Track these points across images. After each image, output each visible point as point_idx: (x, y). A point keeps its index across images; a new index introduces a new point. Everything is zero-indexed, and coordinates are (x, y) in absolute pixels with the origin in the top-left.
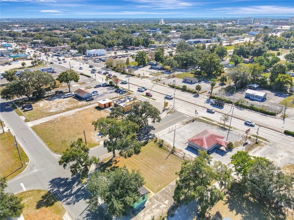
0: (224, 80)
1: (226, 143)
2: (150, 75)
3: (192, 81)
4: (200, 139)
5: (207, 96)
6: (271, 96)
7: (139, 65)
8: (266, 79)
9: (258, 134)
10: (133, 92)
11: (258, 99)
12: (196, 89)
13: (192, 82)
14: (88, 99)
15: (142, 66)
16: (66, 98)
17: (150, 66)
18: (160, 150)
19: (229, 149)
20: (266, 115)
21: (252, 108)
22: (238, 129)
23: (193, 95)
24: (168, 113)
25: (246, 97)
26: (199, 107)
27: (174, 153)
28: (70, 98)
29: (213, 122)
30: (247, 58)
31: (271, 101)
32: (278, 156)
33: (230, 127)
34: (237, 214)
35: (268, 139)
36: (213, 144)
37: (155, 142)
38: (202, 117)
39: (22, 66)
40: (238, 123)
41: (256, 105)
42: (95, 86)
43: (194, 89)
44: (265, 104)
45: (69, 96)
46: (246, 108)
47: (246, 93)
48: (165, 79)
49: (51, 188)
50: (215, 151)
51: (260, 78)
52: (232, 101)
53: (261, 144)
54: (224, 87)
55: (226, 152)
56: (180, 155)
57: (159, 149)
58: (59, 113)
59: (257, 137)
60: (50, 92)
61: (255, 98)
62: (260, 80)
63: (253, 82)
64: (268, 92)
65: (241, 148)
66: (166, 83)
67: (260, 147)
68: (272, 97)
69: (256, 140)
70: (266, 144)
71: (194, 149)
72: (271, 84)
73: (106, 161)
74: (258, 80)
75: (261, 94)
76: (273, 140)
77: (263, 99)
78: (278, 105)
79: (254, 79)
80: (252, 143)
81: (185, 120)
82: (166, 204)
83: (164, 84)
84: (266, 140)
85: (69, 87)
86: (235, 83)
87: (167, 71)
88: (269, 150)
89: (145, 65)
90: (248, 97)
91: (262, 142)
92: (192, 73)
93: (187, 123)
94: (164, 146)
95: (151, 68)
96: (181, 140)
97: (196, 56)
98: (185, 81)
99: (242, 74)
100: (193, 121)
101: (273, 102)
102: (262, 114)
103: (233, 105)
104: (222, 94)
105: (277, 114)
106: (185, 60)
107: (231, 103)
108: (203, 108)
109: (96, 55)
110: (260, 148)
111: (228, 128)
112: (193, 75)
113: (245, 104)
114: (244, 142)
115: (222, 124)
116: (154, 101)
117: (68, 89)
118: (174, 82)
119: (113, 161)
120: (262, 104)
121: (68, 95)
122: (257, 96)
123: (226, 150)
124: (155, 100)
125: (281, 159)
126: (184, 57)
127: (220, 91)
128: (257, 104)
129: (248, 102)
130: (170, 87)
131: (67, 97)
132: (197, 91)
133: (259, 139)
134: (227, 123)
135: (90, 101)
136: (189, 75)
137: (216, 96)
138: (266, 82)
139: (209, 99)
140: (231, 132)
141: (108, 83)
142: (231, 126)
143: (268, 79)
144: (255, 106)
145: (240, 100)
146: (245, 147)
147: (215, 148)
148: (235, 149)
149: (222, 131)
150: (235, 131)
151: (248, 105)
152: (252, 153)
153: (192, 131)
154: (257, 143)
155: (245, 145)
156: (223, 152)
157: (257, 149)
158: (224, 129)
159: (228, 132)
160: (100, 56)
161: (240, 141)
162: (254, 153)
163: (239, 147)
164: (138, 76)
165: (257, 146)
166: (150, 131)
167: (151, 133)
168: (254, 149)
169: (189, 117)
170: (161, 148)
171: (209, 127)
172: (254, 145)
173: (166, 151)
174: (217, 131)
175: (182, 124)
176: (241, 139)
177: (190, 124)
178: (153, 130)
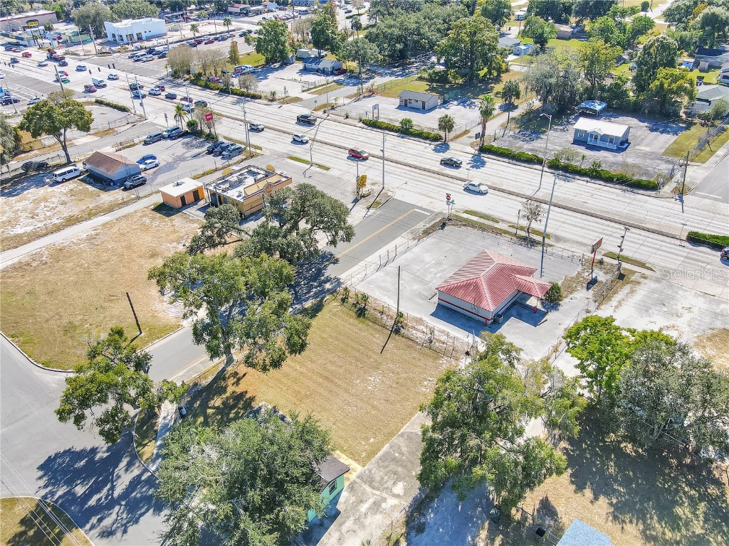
0: (511, 93)
1: (542, 287)
2: (303, 91)
3: (424, 103)
4: (470, 284)
5: (472, 145)
6: (639, 133)
7: (268, 62)
8: (625, 83)
9: (621, 250)
10: (261, 149)
11: (607, 145)
12: (440, 129)
13: (426, 108)
14: (128, 184)
15: (277, 65)
16: (58, 183)
17: (300, 65)
18: (360, 326)
19: (551, 302)
20: (635, 191)
21: (595, 174)
22: (566, 240)
23: (433, 147)
24: (368, 208)
25: (576, 142)
26: (453, 183)
27: (403, 331)
28: (71, 182)
29: (496, 225)
30: (565, 23)
31: (642, 148)
32: (681, 311)
33: (545, 235)
34: (596, 498)
35: (651, 260)
36: (508, 295)
37: (343, 300)
38: (466, 212)
40: (563, 220)
41: (605, 162)
42: (144, 138)
43: (433, 130)
44: (628, 157)
45: (67, 177)
46: (581, 173)
47: (577, 131)
48: (349, 101)
49: (46, 486)
50: (513, 311)
51: (608, 82)
52: (540, 156)
53: (633, 278)
54: (515, 114)
55: (545, 314)
56: (419, 335)
57: (356, 322)
58: (46, 235)
59: (618, 258)
61: (599, 143)
62: (610, 90)
63: (590, 95)
64: (634, 121)
65: (581, 295)
66: (352, 114)
67: (631, 288)
68: (643, 137)
69: (619, 269)
70: (645, 278)
71: (455, 312)
72: (638, 97)
73: (205, 378)
74: (602, 89)
75: (614, 128)
76: (662, 264)
77: (622, 143)
78: (662, 160)
79: (593, 85)
80: (609, 277)
81: (421, 226)
82: (398, 496)
83: (347, 117)
84: (642, 265)
85: (65, 148)
86: (544, 100)
87: (351, 77)
88: (656, 295)
89: (285, 63)
90: (582, 140)
91: (633, 272)
92: (421, 79)
93: (427, 233)
94: (370, 312)
95: (305, 71)
96: (416, 287)
97: (429, 27)
98: (406, 105)
99: (562, 74)
100: (444, 225)
101: (647, 149)
102: (624, 188)
103: (546, 169)
104: (511, 138)
105: (664, 184)
106: (399, 39)
107: (540, 162)
109: (136, 37)
110: (632, 292)
111: (539, 238)
112: (424, 86)
113: (575, 163)
114: (588, 277)
115: (522, 228)
116: (324, 171)
117: (63, 153)
118: (376, 111)
119: (227, 376)
120: (620, 157)
121: (64, 173)
122: (605, 138)
123: (544, 307)
124: (328, 169)
125: (689, 319)
126: (396, 32)
127: (505, 127)
128: (607, 159)
129: (583, 157)
130: (366, 127)
131: (62, 182)
132: (442, 133)
133: (624, 265)
134: (535, 225)
135: (135, 187)
136: (414, 84)
137: (495, 144)
138: (625, 93)
139: (479, 155)
140: (549, 249)
141: (186, 128)
142: (549, 230)
143: (629, 85)
144: (604, 167)
145: (562, 153)
146: (591, 291)
147: (514, 304)
148: (566, 300)
149: (525, 249)
150: (559, 245)
151: (586, 166)
152: (613, 308)
153: (442, 258)
154: (621, 277)
155: (591, 285)
156: (535, 313)
157: (625, 294)
158: (529, 242)
159: (543, 252)
160: (148, 39)
161: (575, 274)
162: (616, 307)
163: (576, 293)
164: (271, 98)
165: (624, 285)
166: (326, 267)
167: (328, 273)
168: (616, 295)
169: (428, 214)
170: (362, 319)
171: (489, 241)
172: (614, 284)
173: (377, 327)
174: (511, 250)
175: (414, 239)
176: (579, 270)
177: (435, 235)
178: (334, 263)
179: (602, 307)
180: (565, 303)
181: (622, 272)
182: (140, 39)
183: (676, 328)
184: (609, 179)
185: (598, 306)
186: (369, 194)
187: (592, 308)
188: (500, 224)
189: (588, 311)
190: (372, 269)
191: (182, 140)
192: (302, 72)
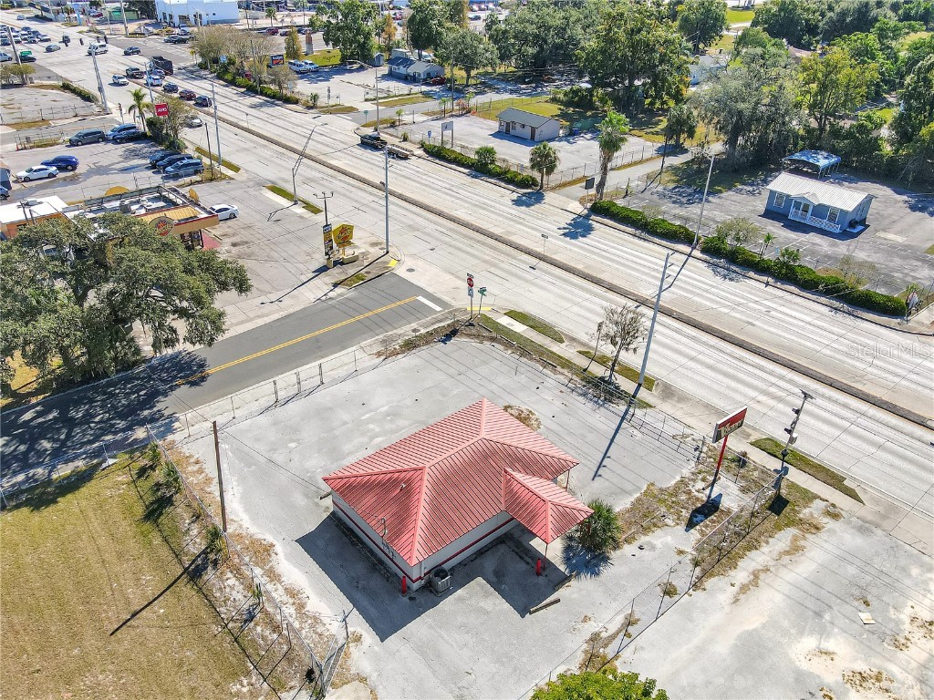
0: (682, 127)
1: (565, 515)
2: (366, 100)
3: (533, 130)
4: (396, 482)
5: (582, 201)
6: (890, 211)
8: (878, 126)
9: (792, 440)
10: (236, 169)
11: (824, 224)
12: (533, 167)
13: (537, 137)
15: (356, 66)
17: (385, 69)
18: (133, 546)
20: (860, 313)
21: (787, 273)
22: (683, 398)
23: (515, 196)
24: (335, 285)
25: (770, 214)
26: (514, 258)
27: (210, 575)
29: (556, 348)
30: (807, 47)
31: (890, 236)
32: (907, 626)
33: (645, 382)
35: (855, 473)
36: (479, 520)
37: (142, 472)
38: (513, 314)
40: (694, 354)
41: (813, 253)
44: (859, 250)
46: (760, 268)
47: (772, 193)
48: (425, 118)
50: (490, 563)
51: (846, 124)
52: (692, 228)
53: (805, 513)
54: (677, 161)
55: (563, 580)
56: (237, 591)
59: (784, 454)
61: (809, 220)
62: (850, 135)
63: (814, 141)
64: (882, 191)
65: (669, 539)
66: (411, 137)
67: (795, 539)
68: (895, 218)
69: (777, 485)
70: (835, 516)
72: (897, 151)
74: (836, 133)
75: (844, 197)
76: (883, 486)
77: (853, 224)
78: (924, 261)
79: (822, 129)
80: (748, 501)
81: (406, 331)
83: (405, 139)
84: (835, 480)
86: (732, 142)
87: (450, 89)
88: (852, 570)
89: (367, 64)
90: (779, 211)
91: (809, 497)
92: (554, 100)
93: (410, 346)
94: (176, 510)
95: (391, 76)
98: (508, 131)
99: (766, 101)
100: (451, 333)
101: (900, 239)
102: (837, 304)
103: (697, 253)
104: (655, 196)
105: (919, 307)
107: (688, 239)
108: (534, 261)
109: (192, 19)
110: (795, 549)
111: (627, 385)
112: (555, 109)
113: (753, 248)
114: (700, 493)
115: (602, 361)
120: (843, 248)
122: (821, 211)
123: (567, 560)
124: (318, 211)
125: (923, 657)
127: (651, 178)
128: (816, 250)
129: (769, 238)
130: (425, 155)
132: (536, 175)
133: (795, 476)
134: (627, 358)
136: (540, 107)
137: (620, 202)
138: (875, 144)
139: (587, 217)
140: (639, 412)
141: (142, 127)
143: (885, 132)
144: (807, 261)
145: (730, 227)
146: (695, 534)
147: (500, 541)
148: (628, 549)
149: (590, 405)
150: (667, 407)
151: (770, 256)
152: (736, 589)
153: (409, 402)
154: (778, 504)
155: (700, 517)
156: (538, 574)
157: (775, 555)
158: (603, 391)
159: (623, 418)
161: (673, 482)
162: (744, 589)
163: (658, 532)
164: (311, 104)
165: (778, 528)
166: (172, 389)
167: (164, 405)
168: (753, 554)
169: (438, 309)
170: (148, 526)
171: (523, 379)
172: (757, 521)
173: (164, 552)
174: (558, 403)
175: (379, 354)
176: (686, 472)
177: (424, 352)
178: (193, 384)
179: (710, 583)
180: (623, 560)
181: (784, 492)
183: (884, 684)
184: (809, 284)
185: (700, 579)
186: (353, 260)
187: (681, 582)
188: (563, 345)
189: (669, 591)
190: (256, 407)
191: (131, 145)
192: (384, 77)
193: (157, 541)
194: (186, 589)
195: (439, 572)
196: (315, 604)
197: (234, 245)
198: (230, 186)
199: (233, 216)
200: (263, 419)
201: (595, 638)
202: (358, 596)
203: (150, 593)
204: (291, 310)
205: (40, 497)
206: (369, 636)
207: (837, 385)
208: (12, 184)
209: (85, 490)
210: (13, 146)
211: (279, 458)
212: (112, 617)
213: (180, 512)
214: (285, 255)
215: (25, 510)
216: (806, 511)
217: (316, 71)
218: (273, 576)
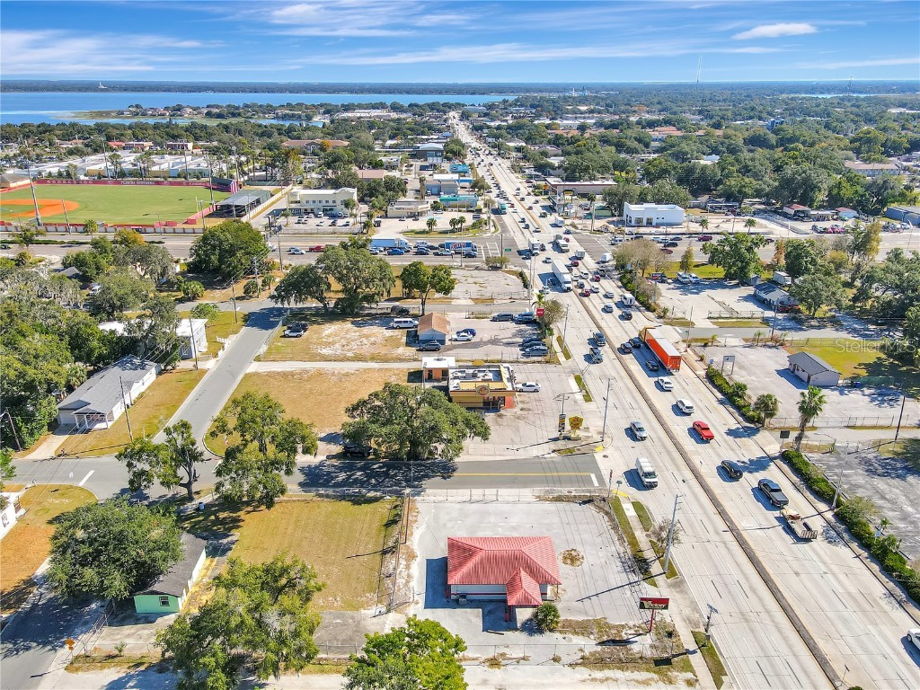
1: (526, 598)
3: (809, 376)
4: (470, 550)
7: (725, 277)
10: (569, 358)
13: (811, 382)
15: (733, 282)
16: (393, 328)
17: (750, 290)
18: (373, 532)
19: (539, 626)
21: (879, 554)
24: (554, 451)
28: (399, 330)
29: (639, 533)
33: (669, 572)
36: (488, 582)
37: (396, 507)
39: (427, 228)
48: (740, 343)
55: (516, 629)
56: (391, 566)
57: (376, 527)
58: (331, 360)
59: (705, 646)
60: (374, 306)
65: (582, 642)
66: (708, 359)
67: (651, 679)
69: (678, 655)
70: (691, 685)
80: (648, 652)
81: (564, 491)
83: (702, 360)
84: (718, 673)
85: (423, 304)
89: (744, 282)
91: (688, 669)
93: (559, 499)
98: (794, 369)
100: (585, 503)
103: (828, 513)
104: (857, 460)
107: (831, 502)
109: (645, 221)
110: (644, 682)
114: (626, 635)
116: (582, 402)
118: (728, 363)
121: (400, 322)
123: (524, 624)
124: (589, 400)
129: (884, 523)
131: (396, 328)
133: (695, 657)
135: (428, 350)
139: (772, 459)
140: (644, 586)
142: (684, 570)
146: (599, 648)
147: (503, 602)
148: (557, 635)
149: (620, 569)
152: (589, 677)
153: (528, 525)
154: (663, 662)
155: (611, 644)
156: (506, 621)
157: (629, 678)
158: (638, 566)
159: (630, 584)
160: (658, 226)
161: (618, 623)
162: (594, 680)
163: (581, 637)
164: (662, 314)
165: (648, 670)
166: (433, 477)
167: (425, 483)
168: (620, 671)
169: (596, 484)
170: (383, 528)
171: (599, 540)
172: (639, 661)
173: (381, 541)
174: (603, 560)
175: (538, 497)
176: (631, 623)
177: (560, 505)
178: (444, 478)
179: (580, 668)
180: (547, 638)
181: (676, 660)
182: (649, 223)
185: (576, 664)
186: (577, 439)
187: (565, 659)
188: (645, 533)
189: (556, 660)
190: (460, 499)
191: (523, 327)
192: (747, 299)
193: (382, 535)
194: (378, 557)
195: (463, 596)
196: (413, 584)
197: (521, 410)
198: (555, 369)
199: (536, 391)
200: (458, 506)
201: (503, 655)
202: (430, 590)
203: (367, 552)
204: (518, 458)
205: (358, 500)
206: (422, 604)
207: (803, 633)
208: (447, 340)
209: (372, 505)
210: (464, 315)
211: (449, 525)
212: (351, 552)
213: (396, 528)
214: (543, 424)
215: (350, 503)
216: (676, 673)
217: (697, 283)
218: (408, 567)
